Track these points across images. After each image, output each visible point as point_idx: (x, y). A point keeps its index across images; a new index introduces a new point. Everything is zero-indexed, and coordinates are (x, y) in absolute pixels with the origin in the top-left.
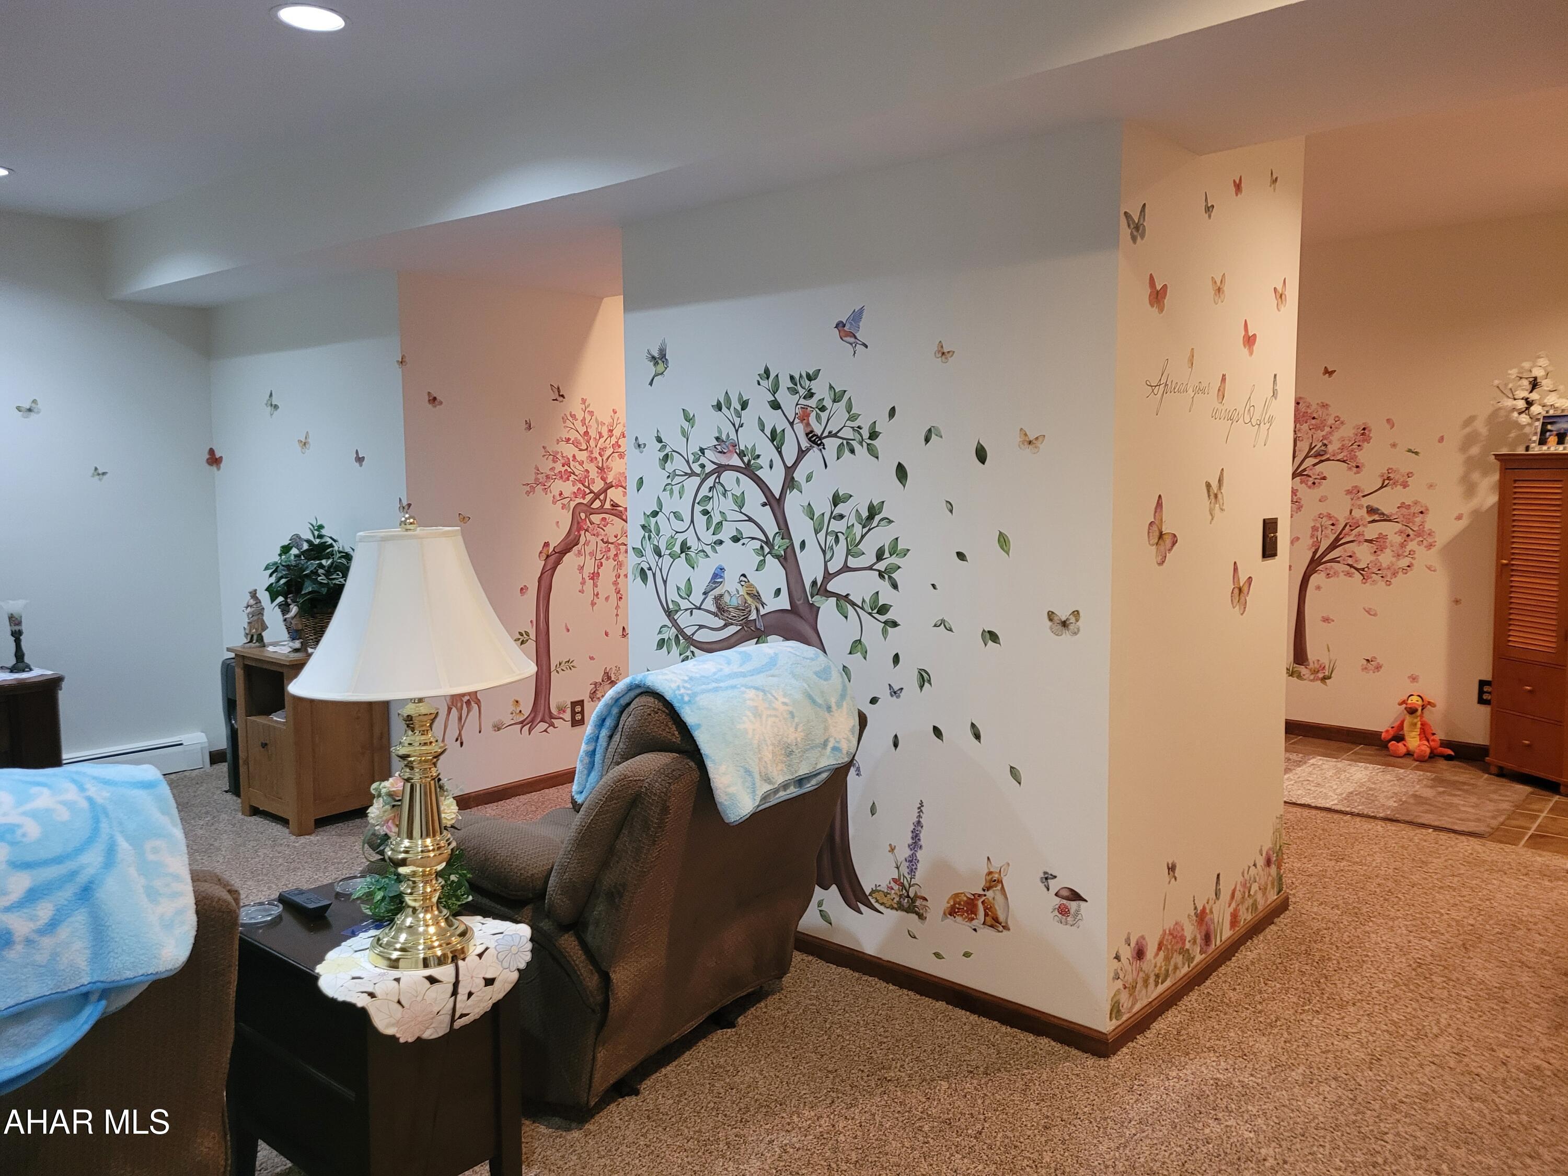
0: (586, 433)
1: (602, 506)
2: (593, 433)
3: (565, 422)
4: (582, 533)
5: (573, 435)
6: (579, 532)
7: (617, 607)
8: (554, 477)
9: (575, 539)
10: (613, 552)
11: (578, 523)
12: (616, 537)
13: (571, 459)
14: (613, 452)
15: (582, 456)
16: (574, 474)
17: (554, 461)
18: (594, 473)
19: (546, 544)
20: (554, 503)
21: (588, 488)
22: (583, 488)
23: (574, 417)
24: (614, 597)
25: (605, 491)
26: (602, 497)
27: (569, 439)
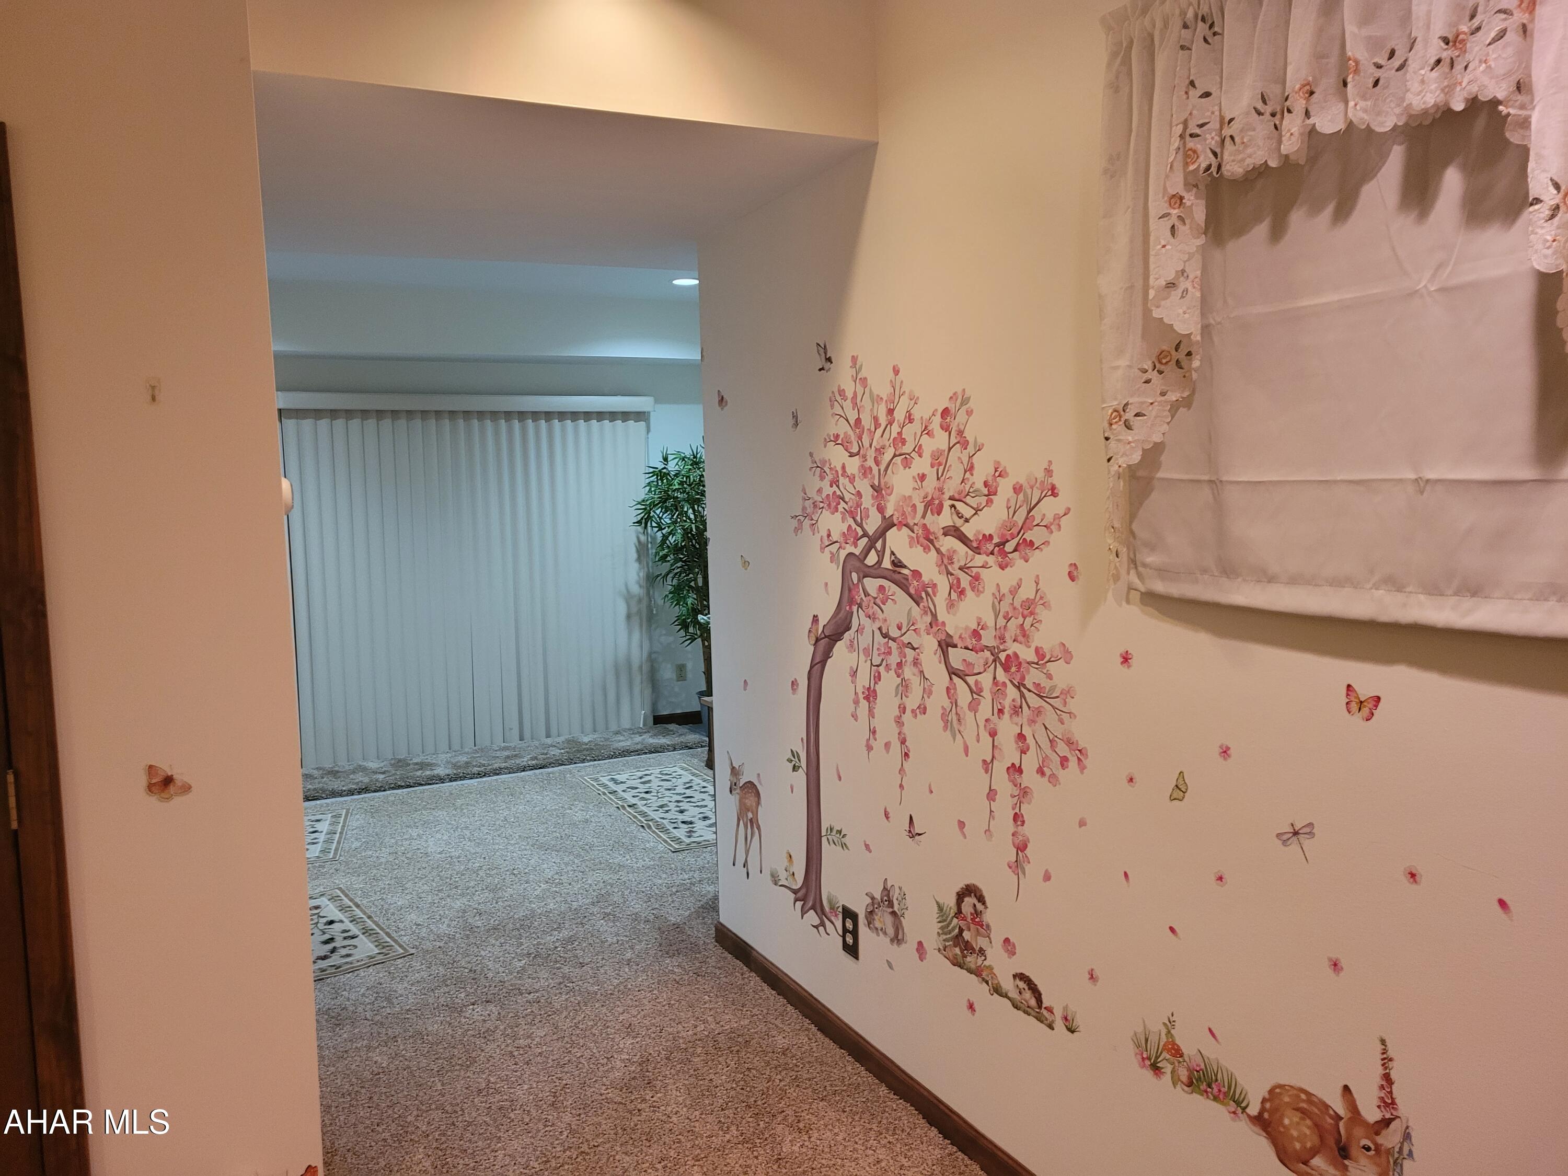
0: (858, 421)
1: (879, 562)
2: (867, 422)
3: (832, 406)
4: (855, 608)
5: (843, 428)
6: (850, 608)
7: (902, 770)
8: (822, 505)
9: (846, 618)
10: (894, 659)
11: (850, 590)
12: (900, 628)
13: (840, 472)
14: (895, 456)
15: (853, 466)
16: (843, 499)
17: (822, 478)
18: (868, 501)
19: (815, 619)
20: (822, 549)
21: (860, 525)
22: (854, 526)
23: (842, 393)
24: (896, 746)
25: (882, 533)
26: (879, 545)
27: (837, 436)
